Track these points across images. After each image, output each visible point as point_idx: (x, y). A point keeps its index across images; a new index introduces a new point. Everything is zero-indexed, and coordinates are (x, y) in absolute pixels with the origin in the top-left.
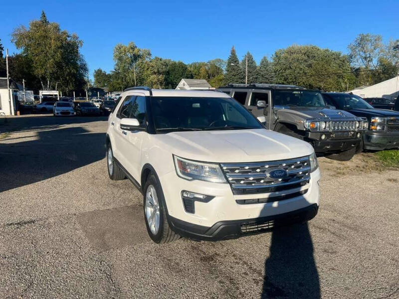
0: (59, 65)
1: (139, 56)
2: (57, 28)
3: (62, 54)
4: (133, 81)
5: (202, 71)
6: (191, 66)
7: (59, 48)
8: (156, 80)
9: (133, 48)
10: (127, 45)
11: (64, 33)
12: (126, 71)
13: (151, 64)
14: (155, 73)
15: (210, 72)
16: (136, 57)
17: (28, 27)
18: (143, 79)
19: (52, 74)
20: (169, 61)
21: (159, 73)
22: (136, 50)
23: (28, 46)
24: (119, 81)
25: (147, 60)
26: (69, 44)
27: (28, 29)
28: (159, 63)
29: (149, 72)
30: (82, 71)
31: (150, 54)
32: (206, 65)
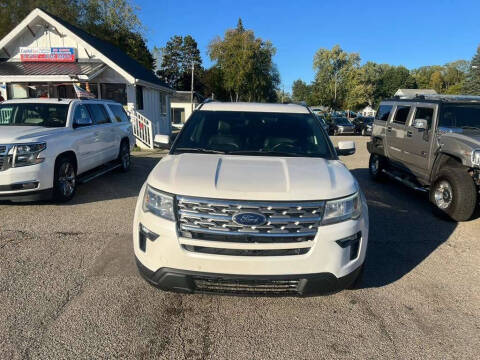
0: (249, 77)
1: (344, 62)
2: (251, 36)
3: (253, 65)
4: (333, 93)
5: (435, 78)
6: (417, 72)
7: (251, 58)
8: (362, 91)
9: (337, 53)
10: (330, 49)
11: (258, 41)
12: (326, 80)
13: (359, 71)
14: (362, 82)
15: (446, 79)
16: (340, 64)
17: (223, 37)
18: (346, 91)
19: (241, 87)
20: (386, 66)
21: (369, 82)
22: (341, 54)
23: (221, 57)
24: (319, 93)
25: (354, 66)
26: (261, 53)
27: (223, 40)
28: (371, 70)
29: (354, 82)
30: (274, 83)
31: (358, 59)
32: (442, 69)
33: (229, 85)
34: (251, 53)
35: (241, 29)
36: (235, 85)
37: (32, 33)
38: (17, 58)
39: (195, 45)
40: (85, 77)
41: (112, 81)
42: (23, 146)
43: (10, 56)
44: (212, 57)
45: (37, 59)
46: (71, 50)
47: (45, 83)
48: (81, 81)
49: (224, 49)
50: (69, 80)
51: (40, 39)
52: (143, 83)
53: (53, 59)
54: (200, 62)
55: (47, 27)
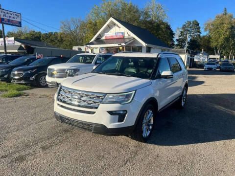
2: (231, 17)
7: (229, 29)
19: (222, 45)
27: (213, 20)
33: (213, 44)
34: (229, 26)
35: (226, 13)
36: (217, 45)
37: (109, 27)
38: (103, 38)
39: (198, 25)
40: (124, 44)
41: (137, 45)
42: (71, 70)
43: (101, 37)
44: (205, 30)
45: (110, 38)
46: (122, 33)
47: (112, 47)
48: (122, 46)
49: (213, 25)
50: (118, 45)
51: (112, 30)
52: (150, 46)
53: (116, 37)
54: (200, 33)
55: (115, 24)
